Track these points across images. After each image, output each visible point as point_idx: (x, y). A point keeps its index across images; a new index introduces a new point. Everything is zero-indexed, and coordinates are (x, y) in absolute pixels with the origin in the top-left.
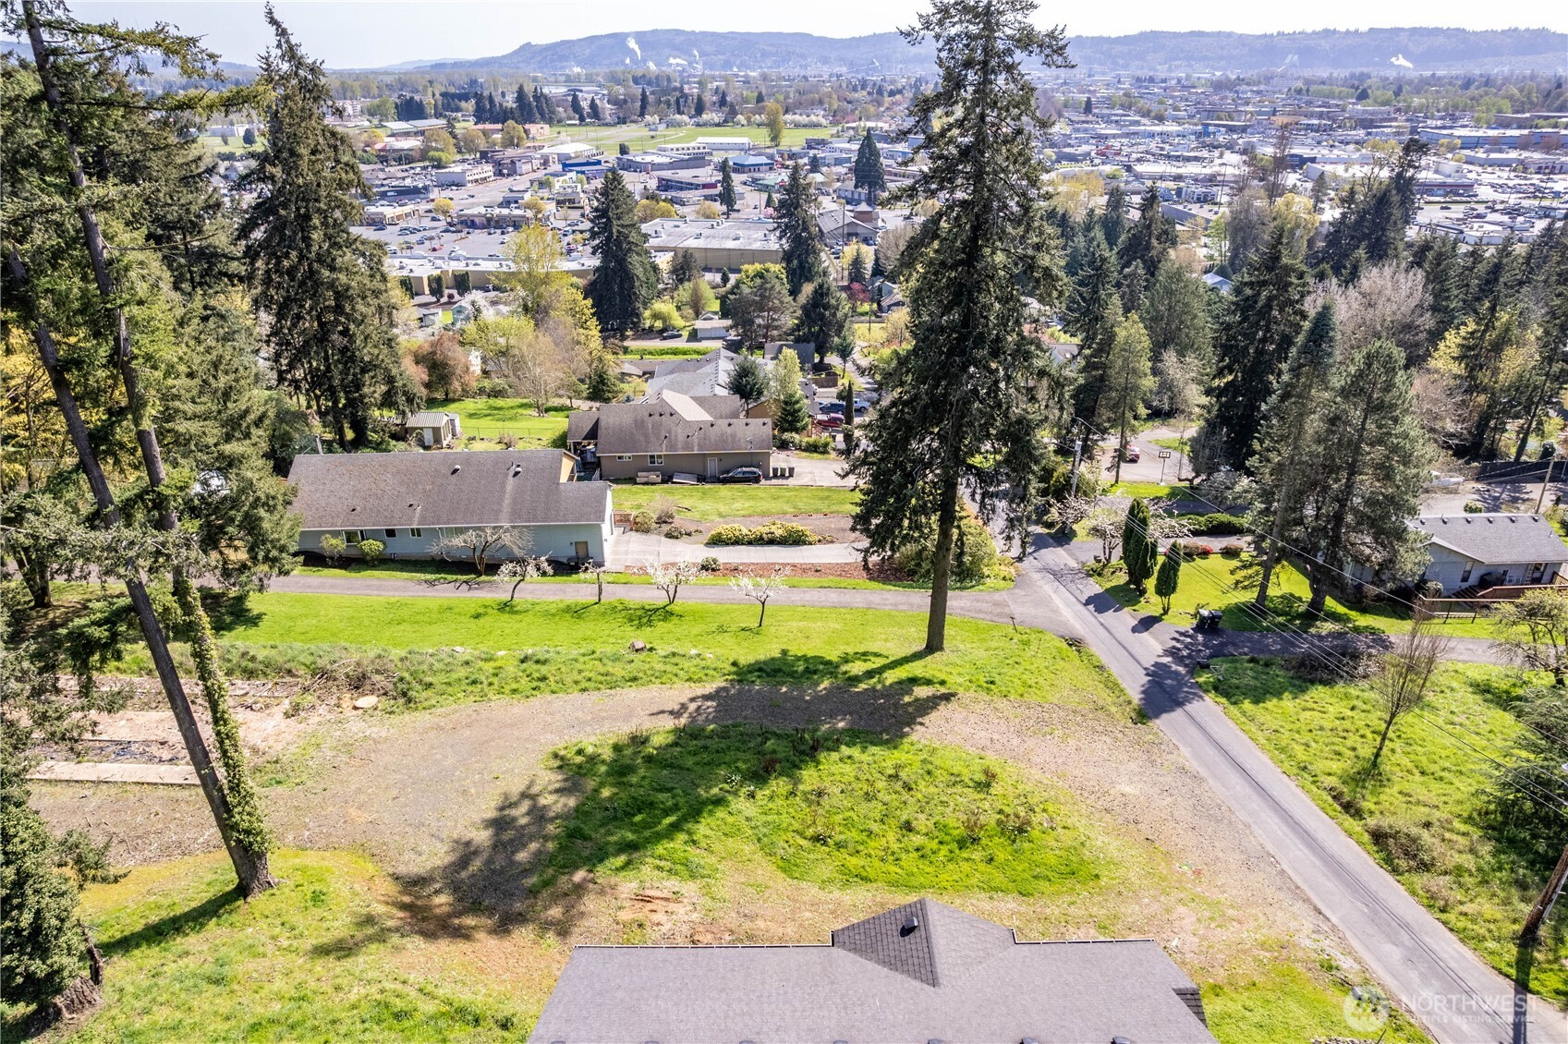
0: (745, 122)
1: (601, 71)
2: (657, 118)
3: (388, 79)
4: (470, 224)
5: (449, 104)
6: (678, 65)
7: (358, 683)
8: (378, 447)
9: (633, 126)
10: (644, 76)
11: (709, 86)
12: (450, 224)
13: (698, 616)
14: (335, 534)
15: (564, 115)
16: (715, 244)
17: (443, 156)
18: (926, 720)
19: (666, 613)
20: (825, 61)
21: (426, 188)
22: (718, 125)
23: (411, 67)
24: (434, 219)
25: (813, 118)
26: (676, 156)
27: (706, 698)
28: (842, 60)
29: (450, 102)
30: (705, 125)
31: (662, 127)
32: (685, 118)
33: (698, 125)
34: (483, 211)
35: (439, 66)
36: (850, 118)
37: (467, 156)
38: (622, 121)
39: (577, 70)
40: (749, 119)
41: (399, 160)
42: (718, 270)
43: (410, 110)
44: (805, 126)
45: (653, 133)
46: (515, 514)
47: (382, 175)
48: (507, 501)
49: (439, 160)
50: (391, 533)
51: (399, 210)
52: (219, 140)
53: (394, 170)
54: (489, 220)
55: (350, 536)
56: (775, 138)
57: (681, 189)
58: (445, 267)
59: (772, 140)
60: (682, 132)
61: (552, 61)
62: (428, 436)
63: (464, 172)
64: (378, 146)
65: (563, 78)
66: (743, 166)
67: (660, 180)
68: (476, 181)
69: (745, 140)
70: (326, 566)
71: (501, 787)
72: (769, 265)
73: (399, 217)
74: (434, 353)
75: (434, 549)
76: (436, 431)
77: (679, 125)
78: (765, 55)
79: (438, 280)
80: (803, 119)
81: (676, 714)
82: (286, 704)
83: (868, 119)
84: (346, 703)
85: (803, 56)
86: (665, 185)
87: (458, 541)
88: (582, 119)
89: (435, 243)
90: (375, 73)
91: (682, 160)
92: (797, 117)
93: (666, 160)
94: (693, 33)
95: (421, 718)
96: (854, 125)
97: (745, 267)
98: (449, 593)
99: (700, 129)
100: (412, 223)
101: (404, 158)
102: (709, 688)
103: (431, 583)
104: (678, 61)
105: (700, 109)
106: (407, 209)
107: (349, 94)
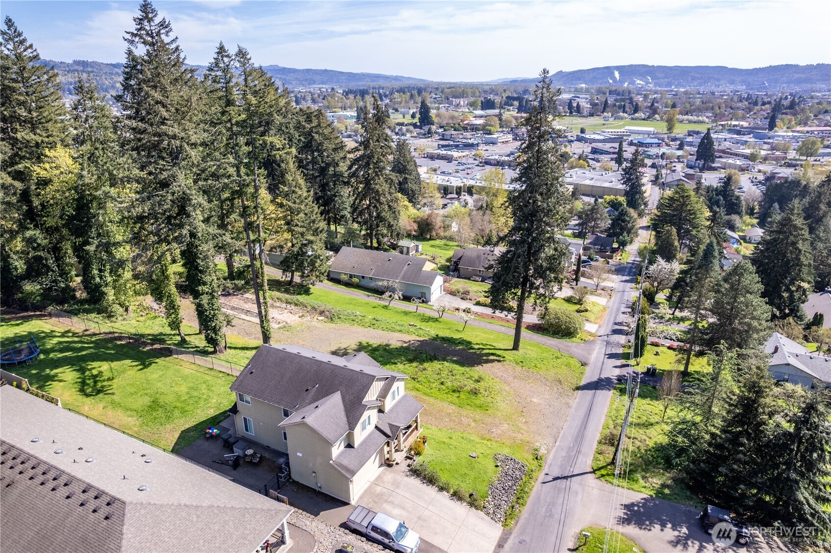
0: (659, 119)
1: (596, 86)
2: (610, 114)
3: (487, 88)
4: (487, 163)
5: (508, 102)
6: (639, 84)
7: (322, 313)
8: (385, 250)
9: (598, 117)
10: (616, 90)
11: (650, 97)
12: (481, 163)
13: (446, 323)
14: (345, 274)
15: (562, 110)
16: (598, 184)
17: (492, 129)
18: (484, 365)
19: (436, 320)
20: (732, 82)
21: (478, 145)
22: (644, 119)
23: (501, 81)
24: (475, 159)
25: (700, 118)
26: (608, 135)
27: (418, 341)
28: (743, 82)
29: (509, 101)
30: (636, 119)
31: (611, 119)
32: (626, 115)
33: (632, 119)
34: (497, 157)
35: (514, 81)
36: (724, 119)
37: (504, 129)
38: (592, 115)
39: (583, 85)
40: (661, 118)
41: (472, 130)
42: (593, 196)
43: (488, 105)
44: (695, 122)
45: (604, 122)
46: (403, 278)
47: (461, 136)
48: (402, 273)
49: (490, 131)
50: (363, 277)
51: (461, 154)
52: (401, 116)
53: (468, 134)
54: (498, 162)
55: (351, 276)
56: (670, 129)
57: (602, 154)
58: (466, 183)
59: (668, 130)
60: (621, 123)
61: (572, 80)
62: (405, 250)
63: (498, 138)
64: (466, 122)
65: (573, 90)
66: (643, 143)
67: (593, 148)
68: (503, 142)
69: (651, 129)
70: (340, 284)
71: (340, 345)
72: (618, 197)
73: (460, 157)
74: (427, 219)
75: (372, 285)
76: (408, 248)
77: (622, 118)
78: (694, 79)
79: (460, 188)
80: (694, 118)
81: (405, 342)
82: (301, 314)
83: (736, 120)
84: (316, 317)
85: (718, 80)
86: (595, 151)
87: (380, 283)
88: (571, 113)
89: (469, 171)
90: (482, 84)
91: (610, 138)
92: (690, 118)
93: (602, 138)
94: (653, 66)
95: (333, 325)
96: (723, 123)
97: (605, 197)
98: (373, 300)
99: (633, 121)
100: (464, 161)
101: (474, 128)
102: (421, 339)
103: (368, 296)
104: (641, 82)
105: (636, 109)
106: (464, 154)
107: (465, 95)
